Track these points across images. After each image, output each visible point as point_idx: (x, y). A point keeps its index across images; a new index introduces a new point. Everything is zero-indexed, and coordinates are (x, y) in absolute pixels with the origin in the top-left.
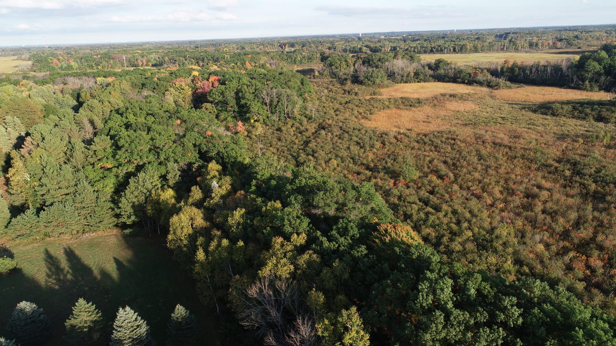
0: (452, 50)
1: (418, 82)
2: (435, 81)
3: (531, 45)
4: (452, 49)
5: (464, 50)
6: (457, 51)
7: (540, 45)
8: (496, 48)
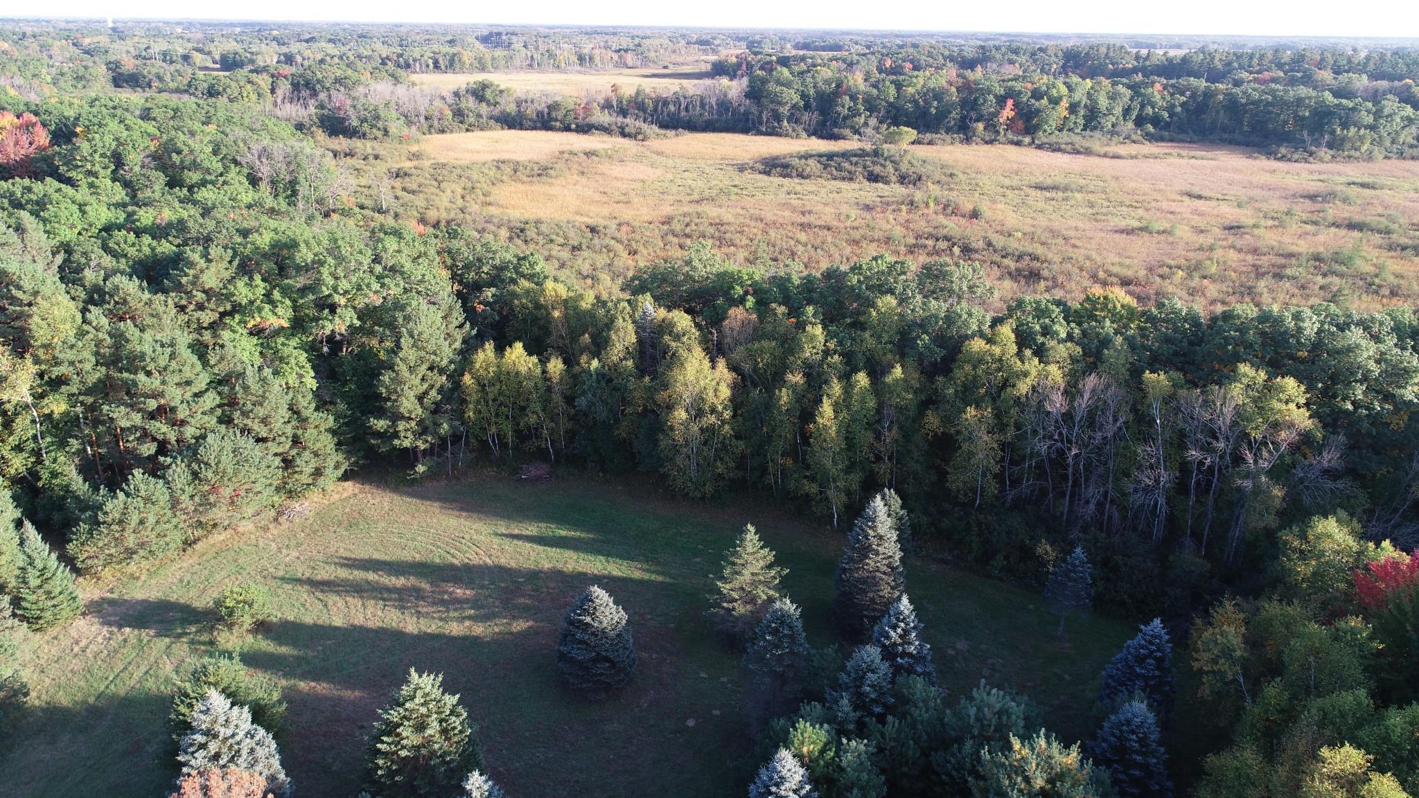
0: (431, 66)
1: (467, 130)
2: (503, 129)
3: (581, 59)
4: (430, 62)
5: (458, 66)
6: (443, 67)
7: (597, 60)
8: (517, 62)
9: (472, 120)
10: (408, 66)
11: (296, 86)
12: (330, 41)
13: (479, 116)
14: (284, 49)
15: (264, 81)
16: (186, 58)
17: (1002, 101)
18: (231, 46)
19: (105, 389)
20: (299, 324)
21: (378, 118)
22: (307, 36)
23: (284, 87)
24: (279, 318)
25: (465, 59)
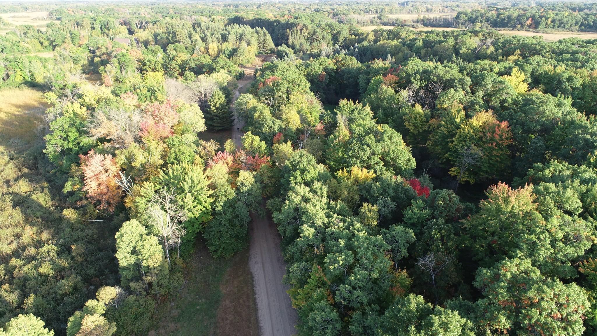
9: (375, 23)
10: (368, 12)
11: (334, 15)
12: (346, 5)
13: (377, 22)
14: (332, 7)
15: (326, 14)
16: (304, 10)
17: (528, 18)
18: (316, 7)
19: (313, 35)
20: (330, 32)
21: (351, 21)
22: (339, 3)
23: (331, 15)
24: (329, 31)
25: (386, 10)
